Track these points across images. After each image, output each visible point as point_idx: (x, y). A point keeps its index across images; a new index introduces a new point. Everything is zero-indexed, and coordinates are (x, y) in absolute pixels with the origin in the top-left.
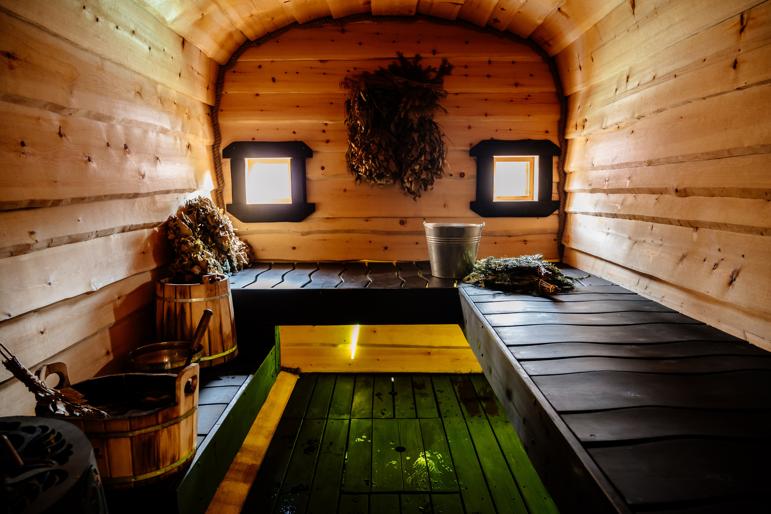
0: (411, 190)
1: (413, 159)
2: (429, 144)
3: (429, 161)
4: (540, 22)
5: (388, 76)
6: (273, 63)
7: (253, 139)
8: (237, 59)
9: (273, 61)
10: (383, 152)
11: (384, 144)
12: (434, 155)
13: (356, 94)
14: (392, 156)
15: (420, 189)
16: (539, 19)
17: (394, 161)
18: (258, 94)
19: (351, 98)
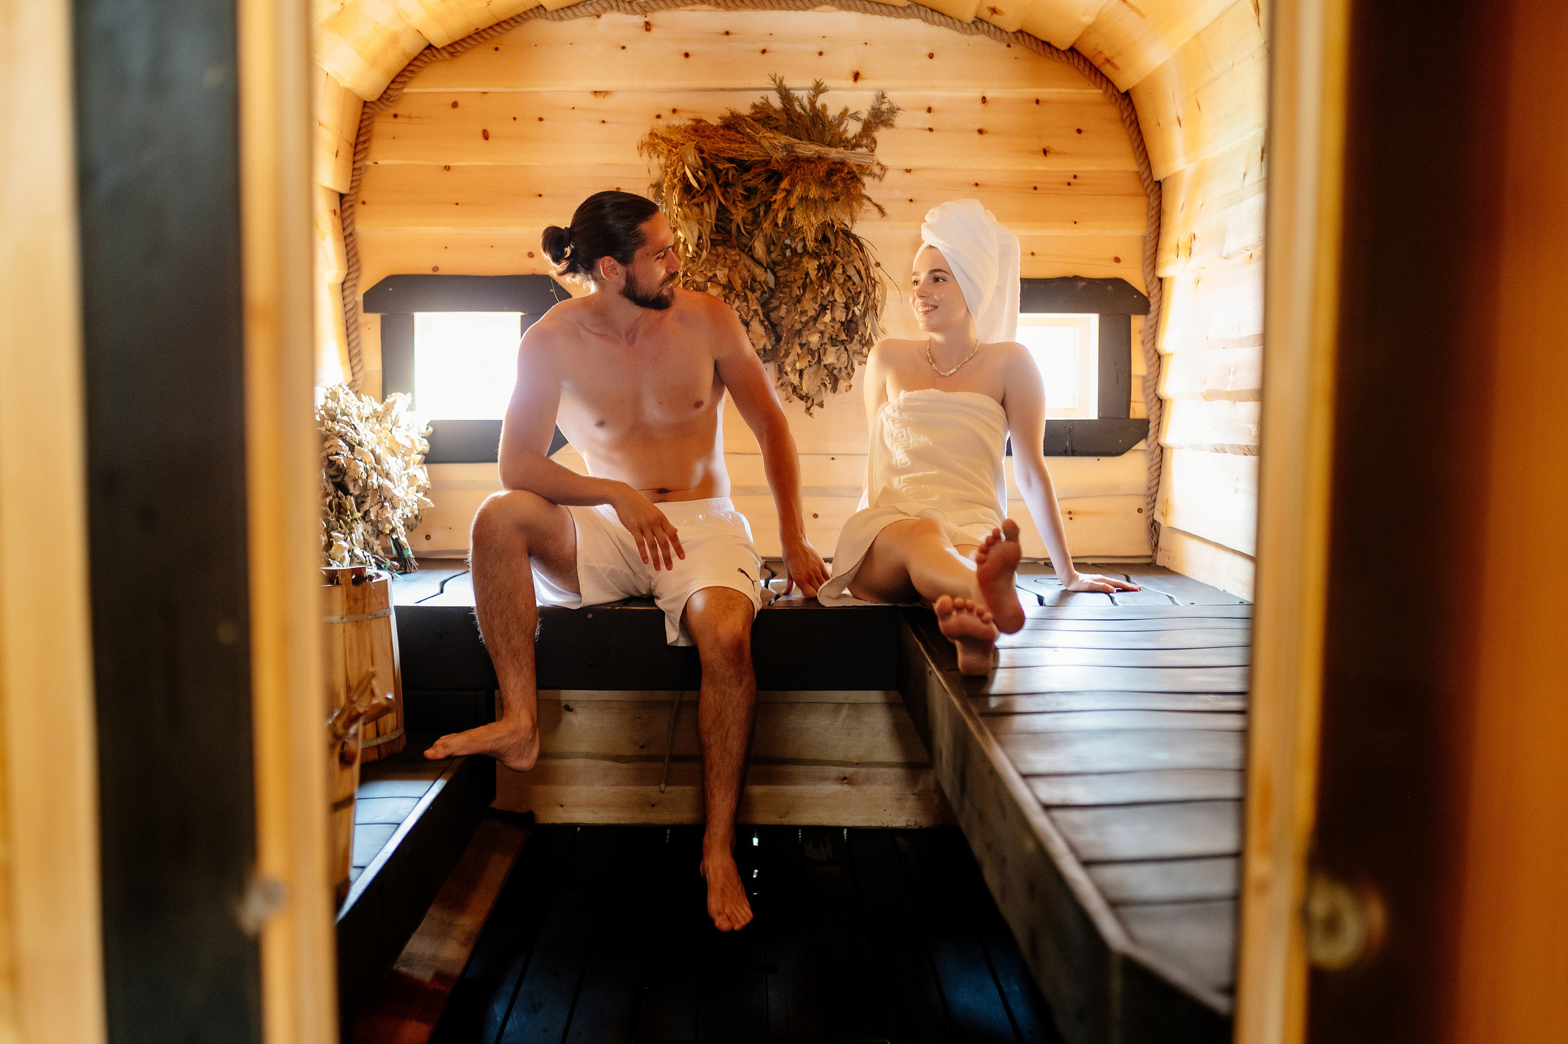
0: (802, 389)
1: (804, 319)
2: (842, 286)
3: (842, 323)
4: (1088, 20)
5: (748, 130)
6: (485, 96)
7: (436, 269)
8: (402, 88)
9: (484, 93)
10: (737, 303)
11: (738, 284)
12: (854, 311)
13: (675, 170)
14: (756, 311)
15: (823, 389)
16: (1084, 15)
17: (762, 322)
18: (449, 167)
19: (664, 181)
